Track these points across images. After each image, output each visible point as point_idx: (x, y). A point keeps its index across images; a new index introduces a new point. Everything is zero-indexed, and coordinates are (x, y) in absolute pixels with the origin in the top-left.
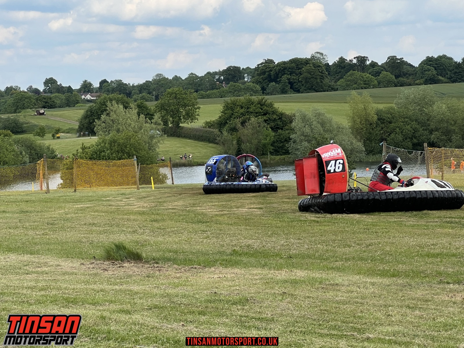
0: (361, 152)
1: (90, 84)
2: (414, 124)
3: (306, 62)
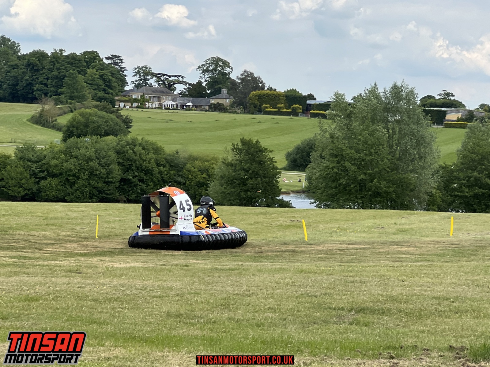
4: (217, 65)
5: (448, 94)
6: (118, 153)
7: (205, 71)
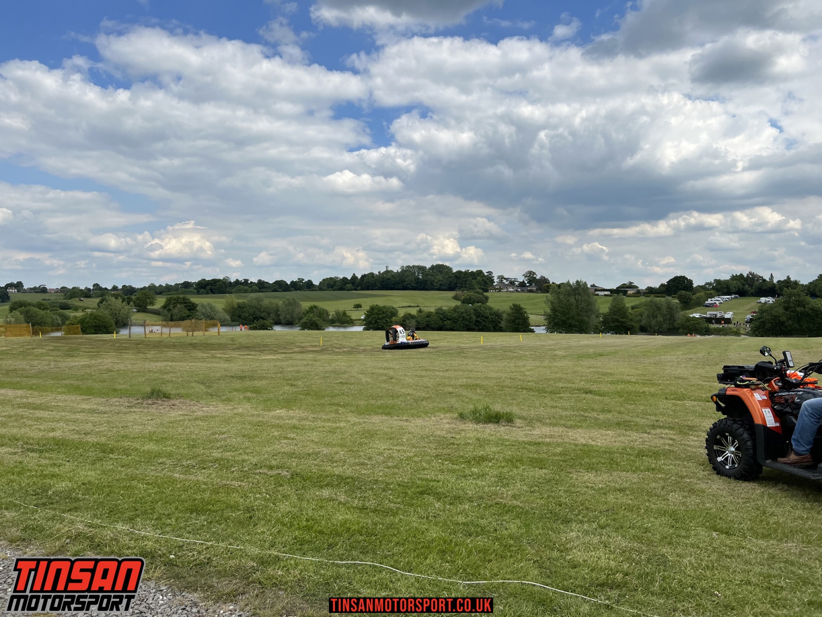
0: (229, 321)
1: (117, 287)
2: (254, 309)
3: (219, 280)
4: (531, 274)
5: (631, 283)
6: (474, 310)
7: (525, 277)
